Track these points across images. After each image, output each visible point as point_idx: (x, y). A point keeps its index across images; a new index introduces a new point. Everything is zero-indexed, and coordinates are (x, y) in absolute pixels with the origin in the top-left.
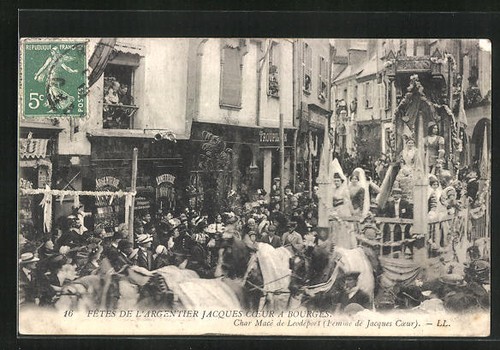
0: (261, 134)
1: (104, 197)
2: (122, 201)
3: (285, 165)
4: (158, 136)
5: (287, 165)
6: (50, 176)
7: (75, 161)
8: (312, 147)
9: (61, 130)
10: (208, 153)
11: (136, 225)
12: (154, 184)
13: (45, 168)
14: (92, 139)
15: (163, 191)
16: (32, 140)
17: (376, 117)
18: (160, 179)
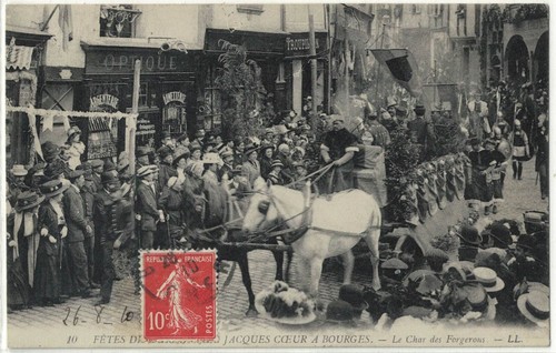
0: (289, 41)
1: (100, 119)
2: (122, 124)
3: (318, 81)
4: (166, 46)
5: (321, 81)
6: (35, 92)
7: (66, 75)
8: (349, 58)
9: (49, 37)
10: (226, 66)
11: (138, 154)
12: (160, 103)
13: (29, 82)
14: (86, 48)
15: (172, 113)
16: (15, 47)
17: (425, 24)
18: (168, 98)
